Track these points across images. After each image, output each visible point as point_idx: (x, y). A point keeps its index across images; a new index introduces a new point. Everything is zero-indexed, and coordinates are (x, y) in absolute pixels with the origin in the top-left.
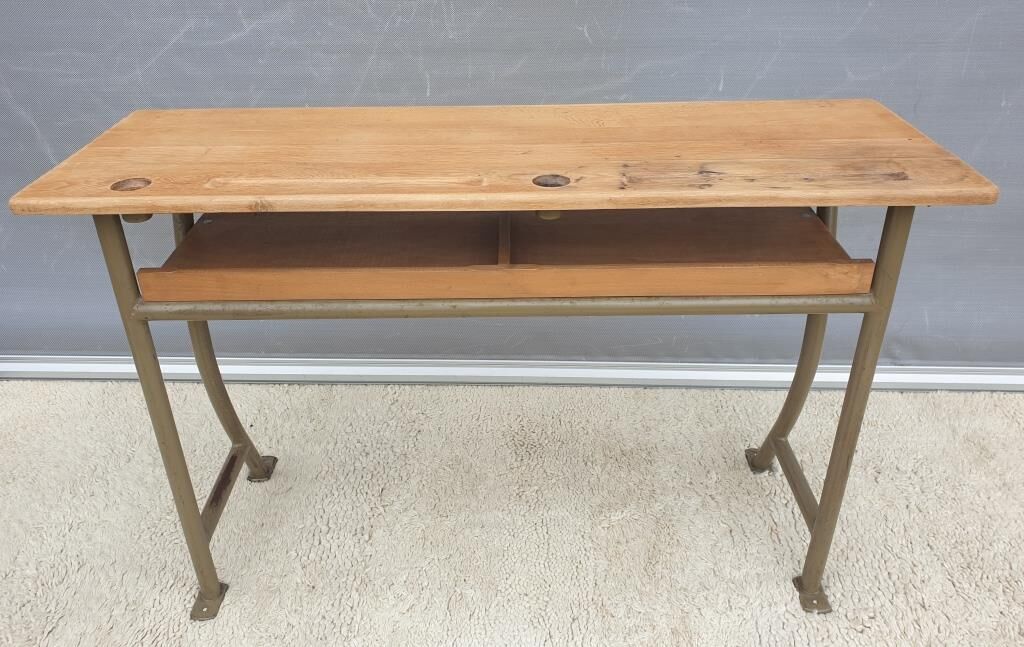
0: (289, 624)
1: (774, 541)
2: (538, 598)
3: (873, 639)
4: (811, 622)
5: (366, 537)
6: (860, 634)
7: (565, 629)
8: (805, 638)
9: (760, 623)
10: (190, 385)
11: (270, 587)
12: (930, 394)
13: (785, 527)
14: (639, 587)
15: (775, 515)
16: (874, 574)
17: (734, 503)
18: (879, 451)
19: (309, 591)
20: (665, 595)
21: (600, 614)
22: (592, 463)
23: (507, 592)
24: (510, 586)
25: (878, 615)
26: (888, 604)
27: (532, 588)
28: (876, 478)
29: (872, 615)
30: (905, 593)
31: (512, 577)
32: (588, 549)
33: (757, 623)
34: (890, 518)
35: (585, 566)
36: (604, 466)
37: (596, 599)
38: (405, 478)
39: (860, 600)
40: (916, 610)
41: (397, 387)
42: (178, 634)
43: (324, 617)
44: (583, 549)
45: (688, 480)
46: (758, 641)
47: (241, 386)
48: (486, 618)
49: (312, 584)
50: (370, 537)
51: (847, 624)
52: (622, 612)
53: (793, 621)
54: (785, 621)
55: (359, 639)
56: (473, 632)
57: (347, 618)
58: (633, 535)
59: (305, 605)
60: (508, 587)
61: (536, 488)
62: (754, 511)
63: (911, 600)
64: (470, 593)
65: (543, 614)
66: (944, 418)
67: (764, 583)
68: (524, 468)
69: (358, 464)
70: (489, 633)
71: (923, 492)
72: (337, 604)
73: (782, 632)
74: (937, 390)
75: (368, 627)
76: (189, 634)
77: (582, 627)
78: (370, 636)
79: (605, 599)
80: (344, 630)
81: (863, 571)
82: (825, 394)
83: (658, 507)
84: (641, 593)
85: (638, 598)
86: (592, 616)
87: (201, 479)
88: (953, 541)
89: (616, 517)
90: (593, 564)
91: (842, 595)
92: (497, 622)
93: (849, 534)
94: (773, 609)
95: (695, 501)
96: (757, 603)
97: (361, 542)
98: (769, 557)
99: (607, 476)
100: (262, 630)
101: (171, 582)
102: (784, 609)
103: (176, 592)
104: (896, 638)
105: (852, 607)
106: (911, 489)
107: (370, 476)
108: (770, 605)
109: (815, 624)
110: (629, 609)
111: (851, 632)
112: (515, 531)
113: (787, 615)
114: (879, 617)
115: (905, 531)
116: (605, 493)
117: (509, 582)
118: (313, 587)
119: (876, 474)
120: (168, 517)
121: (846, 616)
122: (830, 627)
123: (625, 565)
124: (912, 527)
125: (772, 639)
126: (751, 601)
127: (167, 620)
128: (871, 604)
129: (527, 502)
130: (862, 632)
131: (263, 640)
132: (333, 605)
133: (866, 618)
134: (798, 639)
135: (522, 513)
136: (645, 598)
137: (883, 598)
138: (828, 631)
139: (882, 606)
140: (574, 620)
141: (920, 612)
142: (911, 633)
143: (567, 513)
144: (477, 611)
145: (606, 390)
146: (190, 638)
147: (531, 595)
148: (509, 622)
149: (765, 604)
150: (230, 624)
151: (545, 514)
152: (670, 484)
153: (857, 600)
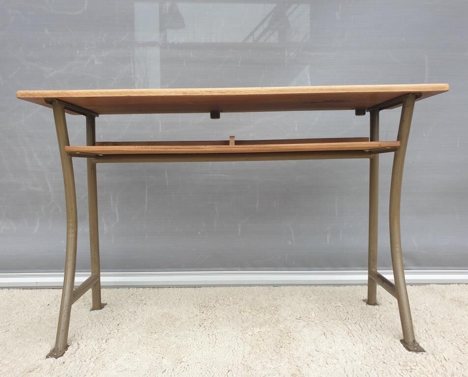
1: (350, 337)
5: (104, 341)
9: (346, 369)
12: (427, 286)
13: (356, 331)
15: (349, 326)
17: (325, 323)
20: (287, 360)
22: (244, 312)
23: (188, 362)
26: (424, 360)
30: (433, 354)
36: (250, 313)
37: (243, 362)
38: (133, 320)
40: (441, 361)
41: (135, 289)
45: (299, 316)
50: (106, 342)
52: (259, 368)
59: (56, 370)
62: (337, 326)
63: (438, 357)
65: (209, 370)
66: (437, 293)
67: (347, 353)
69: (106, 315)
71: (432, 317)
72: (78, 369)
73: (361, 372)
74: (430, 284)
77: (234, 374)
79: (249, 362)
83: (281, 326)
84: (271, 359)
85: (270, 362)
86: (241, 370)
88: (455, 334)
89: (257, 330)
90: (242, 349)
91: (395, 356)
93: (394, 333)
94: (354, 363)
95: (302, 323)
96: (344, 362)
97: (100, 343)
98: (348, 343)
99: (252, 316)
102: (361, 363)
105: (402, 360)
106: (425, 316)
107: (113, 318)
108: (352, 362)
109: (380, 369)
110: (264, 368)
111: (403, 371)
112: (196, 338)
113: (363, 365)
114: (419, 365)
115: (426, 331)
118: (64, 363)
121: (400, 365)
122: (390, 369)
123: (262, 348)
124: (430, 330)
126: (340, 361)
129: (205, 327)
132: (75, 370)
133: (411, 365)
135: (201, 331)
136: (274, 362)
137: (420, 357)
141: (444, 362)
142: (441, 371)
144: (167, 370)
145: (253, 287)
149: (349, 361)
151: (215, 331)
152: (288, 318)
153: (404, 358)
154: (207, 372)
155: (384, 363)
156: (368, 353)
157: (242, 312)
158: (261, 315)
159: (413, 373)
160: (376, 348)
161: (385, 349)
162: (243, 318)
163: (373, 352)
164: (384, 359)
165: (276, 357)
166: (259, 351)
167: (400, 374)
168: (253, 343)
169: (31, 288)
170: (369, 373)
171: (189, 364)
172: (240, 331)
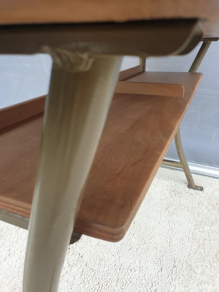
2: (161, 251)
7: (169, 269)
14: (211, 263)
21: (188, 269)
22: (202, 204)
23: (149, 244)
24: (151, 243)
27: (160, 246)
31: (153, 239)
32: (190, 238)
35: (186, 244)
36: (206, 207)
37: (188, 261)
44: (188, 237)
48: (136, 252)
52: (199, 271)
56: (128, 256)
58: (213, 238)
60: (150, 242)
61: (175, 208)
64: (134, 239)
65: (161, 259)
68: (172, 199)
70: (134, 259)
77: (177, 271)
79: (193, 262)
84: (211, 265)
85: (209, 267)
86: (184, 268)
89: (207, 228)
90: (191, 245)
92: (140, 255)
99: (207, 211)
110: (203, 272)
112: (161, 222)
116: (204, 218)
117: (151, 241)
123: (206, 250)
129: (169, 212)
135: (165, 216)
140: (174, 266)
143: (185, 221)
144: (133, 248)
145: (215, 179)
147: (158, 249)
148: (145, 257)
151: (175, 219)
154: (159, 261)
157: (200, 204)
158: (215, 212)
162: (200, 211)
165: (216, 264)
166: (203, 251)
168: (200, 242)
171: (149, 247)
172: (193, 224)
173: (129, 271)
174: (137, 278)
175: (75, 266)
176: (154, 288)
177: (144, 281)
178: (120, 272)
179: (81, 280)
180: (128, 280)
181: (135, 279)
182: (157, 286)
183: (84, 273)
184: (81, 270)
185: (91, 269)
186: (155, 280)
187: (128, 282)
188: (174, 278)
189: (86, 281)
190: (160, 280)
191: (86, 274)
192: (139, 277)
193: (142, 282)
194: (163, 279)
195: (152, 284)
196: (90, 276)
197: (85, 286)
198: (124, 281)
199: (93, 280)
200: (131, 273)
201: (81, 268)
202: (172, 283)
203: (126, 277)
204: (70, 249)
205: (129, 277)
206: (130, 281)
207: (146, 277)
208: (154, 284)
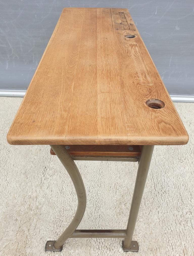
0: (34, 159)
3: (184, 164)
4: (169, 160)
6: (181, 163)
8: (167, 164)
9: (156, 160)
10: (5, 97)
11: (29, 150)
16: (186, 149)
18: (191, 118)
19: (39, 151)
25: (186, 158)
26: (189, 156)
28: (190, 125)
29: (185, 158)
33: (155, 160)
34: (192, 135)
39: (182, 155)
42: (6, 161)
43: (43, 157)
46: (155, 164)
47: (19, 98)
49: (40, 149)
51: (178, 160)
53: (165, 160)
54: (163, 160)
55: (53, 162)
57: (50, 157)
59: (38, 154)
67: (158, 150)
72: (47, 154)
73: (162, 162)
75: (55, 159)
76: (8, 160)
78: (56, 162)
80: (49, 160)
81: (184, 148)
82: (179, 103)
87: (10, 122)
91: (178, 154)
94: (160, 156)
96: (156, 155)
100: (27, 160)
101: (3, 148)
102: (163, 157)
103: (4, 150)
104: (190, 164)
105: (180, 157)
108: (159, 156)
109: (170, 161)
113: (163, 158)
114: (186, 159)
119: (190, 124)
120: (1, 132)
121: (178, 159)
122: (174, 161)
125: (159, 164)
126: (154, 155)
127: (2, 157)
128: (185, 156)
130: (182, 162)
131: (28, 162)
132: (46, 154)
133: (183, 159)
134: (166, 164)
137: (188, 155)
138: (173, 162)
139: (188, 156)
146: (9, 161)
149: (158, 156)
150: (19, 158)
153: (181, 155)
155: (172, 157)
156: (167, 151)
159: (182, 163)
160: (171, 148)
161: (175, 149)
163: (169, 151)
164: (173, 155)
167: (177, 164)
169: (11, 97)
170: (165, 163)
173: (86, 168)
174: (91, 170)
175: (54, 175)
176: (101, 171)
177: (95, 170)
178: (81, 170)
179: (61, 181)
180: (86, 172)
181: (90, 170)
182: (102, 170)
183: (61, 177)
184: (58, 176)
185: (64, 174)
186: (100, 168)
187: (87, 173)
188: (109, 164)
189: (64, 180)
190: (102, 167)
191: (62, 177)
192: (92, 169)
193: (94, 171)
194: (104, 166)
195: (99, 170)
196: (65, 177)
197: (64, 182)
198: (85, 173)
199: (68, 178)
200: (87, 169)
201: (58, 175)
202: (109, 166)
203: (85, 171)
204: (46, 168)
205: (87, 171)
206: (88, 172)
207: (95, 168)
208: (100, 170)
